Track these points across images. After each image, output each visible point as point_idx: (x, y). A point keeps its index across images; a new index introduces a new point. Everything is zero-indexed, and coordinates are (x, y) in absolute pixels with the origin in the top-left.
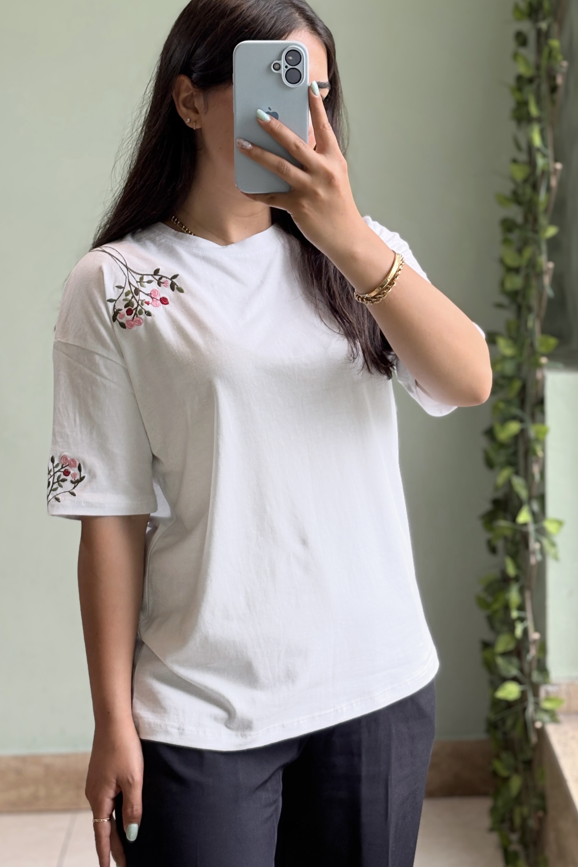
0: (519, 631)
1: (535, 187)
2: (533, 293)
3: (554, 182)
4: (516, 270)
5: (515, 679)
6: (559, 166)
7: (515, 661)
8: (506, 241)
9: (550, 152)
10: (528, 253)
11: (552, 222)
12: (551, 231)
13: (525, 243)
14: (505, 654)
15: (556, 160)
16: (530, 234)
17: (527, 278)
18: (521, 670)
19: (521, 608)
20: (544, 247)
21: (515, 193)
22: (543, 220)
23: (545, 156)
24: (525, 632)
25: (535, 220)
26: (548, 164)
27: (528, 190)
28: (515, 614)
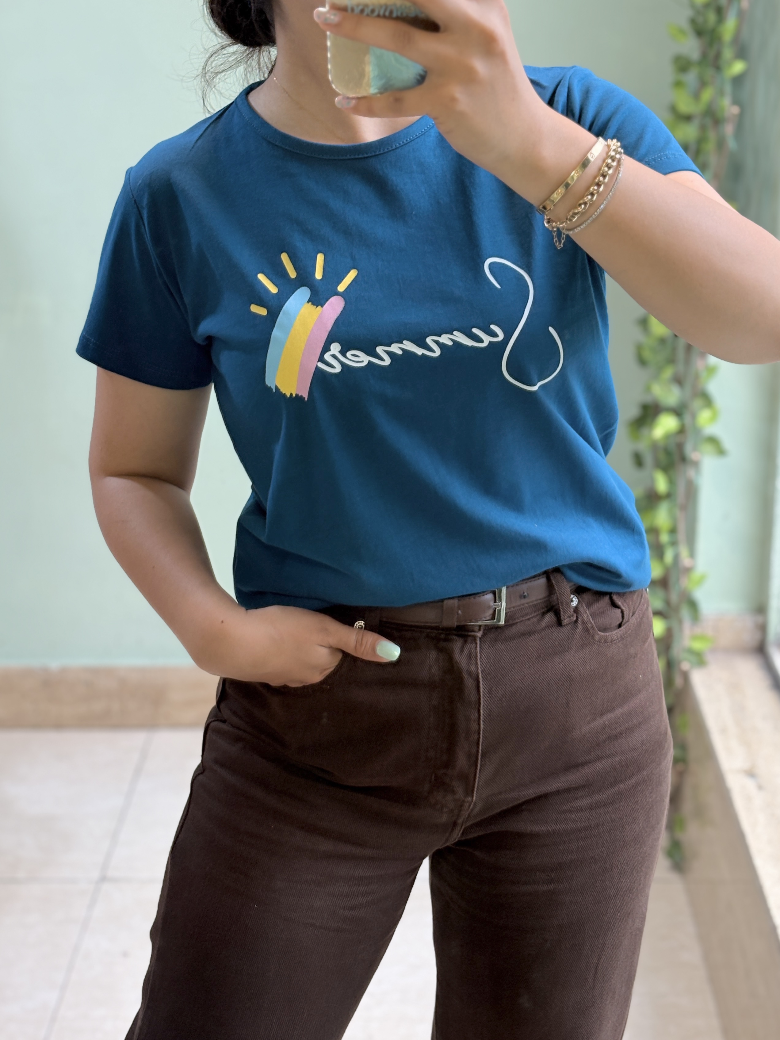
0: (669, 556)
1: (720, 12)
2: (710, 146)
3: (746, 4)
4: (688, 118)
5: (662, 614)
7: (660, 593)
8: (678, 84)
10: (707, 95)
11: (740, 55)
12: (738, 67)
13: (703, 84)
16: (710, 72)
17: (703, 128)
18: (668, 602)
19: (673, 531)
20: (728, 88)
21: (693, 22)
22: (728, 53)
24: (676, 558)
25: (718, 56)
28: (664, 538)
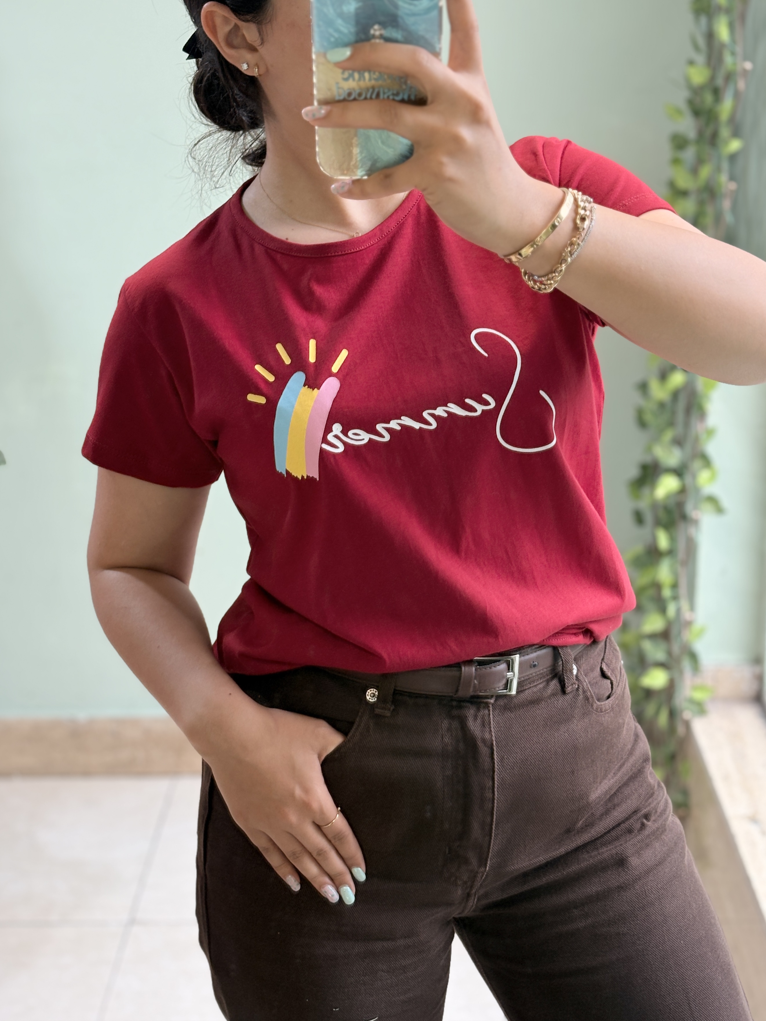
0: (671, 611)
1: (717, 93)
3: (741, 84)
4: (685, 194)
5: (662, 665)
6: (748, 66)
7: (662, 644)
8: (676, 161)
9: (739, 49)
11: (736, 133)
12: (735, 145)
13: (700, 161)
14: (653, 637)
15: (745, 59)
16: (707, 149)
17: (701, 203)
18: (670, 654)
19: (675, 586)
20: (725, 165)
21: (690, 102)
22: (725, 132)
23: (733, 54)
24: (678, 612)
25: (715, 134)
26: (735, 64)
27: (709, 98)
28: (667, 593)
